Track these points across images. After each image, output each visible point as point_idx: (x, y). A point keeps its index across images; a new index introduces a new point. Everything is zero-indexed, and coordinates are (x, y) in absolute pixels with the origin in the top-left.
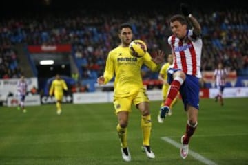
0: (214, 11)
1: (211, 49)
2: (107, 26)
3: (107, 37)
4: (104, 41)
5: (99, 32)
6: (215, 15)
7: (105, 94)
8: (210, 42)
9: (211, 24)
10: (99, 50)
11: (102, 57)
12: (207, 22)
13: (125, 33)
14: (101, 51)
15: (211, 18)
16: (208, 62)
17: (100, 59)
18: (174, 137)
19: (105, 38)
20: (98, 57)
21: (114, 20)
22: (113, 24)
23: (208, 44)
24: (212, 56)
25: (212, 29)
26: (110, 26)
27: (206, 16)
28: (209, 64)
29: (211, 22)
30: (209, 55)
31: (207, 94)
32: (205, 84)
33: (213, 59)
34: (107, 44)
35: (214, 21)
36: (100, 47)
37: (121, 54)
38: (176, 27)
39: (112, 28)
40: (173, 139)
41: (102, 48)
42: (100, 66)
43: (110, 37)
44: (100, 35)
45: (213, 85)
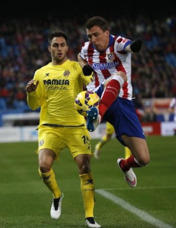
0: (168, 16)
1: (164, 67)
2: (19, 36)
3: (20, 51)
4: (16, 57)
5: (8, 44)
6: (169, 21)
7: (17, 130)
8: (162, 58)
9: (164, 33)
10: (9, 69)
11: (13, 79)
12: (158, 30)
13: (56, 45)
14: (12, 70)
15: (163, 25)
16: (159, 85)
17: (10, 82)
18: (112, 189)
19: (17, 53)
20: (7, 79)
21: (29, 28)
22: (29, 33)
23: (160, 62)
24: (165, 77)
25: (165, 40)
26: (24, 36)
27: (156, 22)
28: (162, 89)
29: (163, 31)
30: (161, 76)
31: (157, 130)
32: (155, 116)
33: (166, 82)
34: (20, 60)
35: (168, 29)
36: (10, 65)
37: (47, 75)
38: (96, 35)
39: (27, 38)
40: (110, 192)
41: (13, 66)
42: (10, 91)
43: (24, 51)
44: (10, 49)
45: (167, 117)
